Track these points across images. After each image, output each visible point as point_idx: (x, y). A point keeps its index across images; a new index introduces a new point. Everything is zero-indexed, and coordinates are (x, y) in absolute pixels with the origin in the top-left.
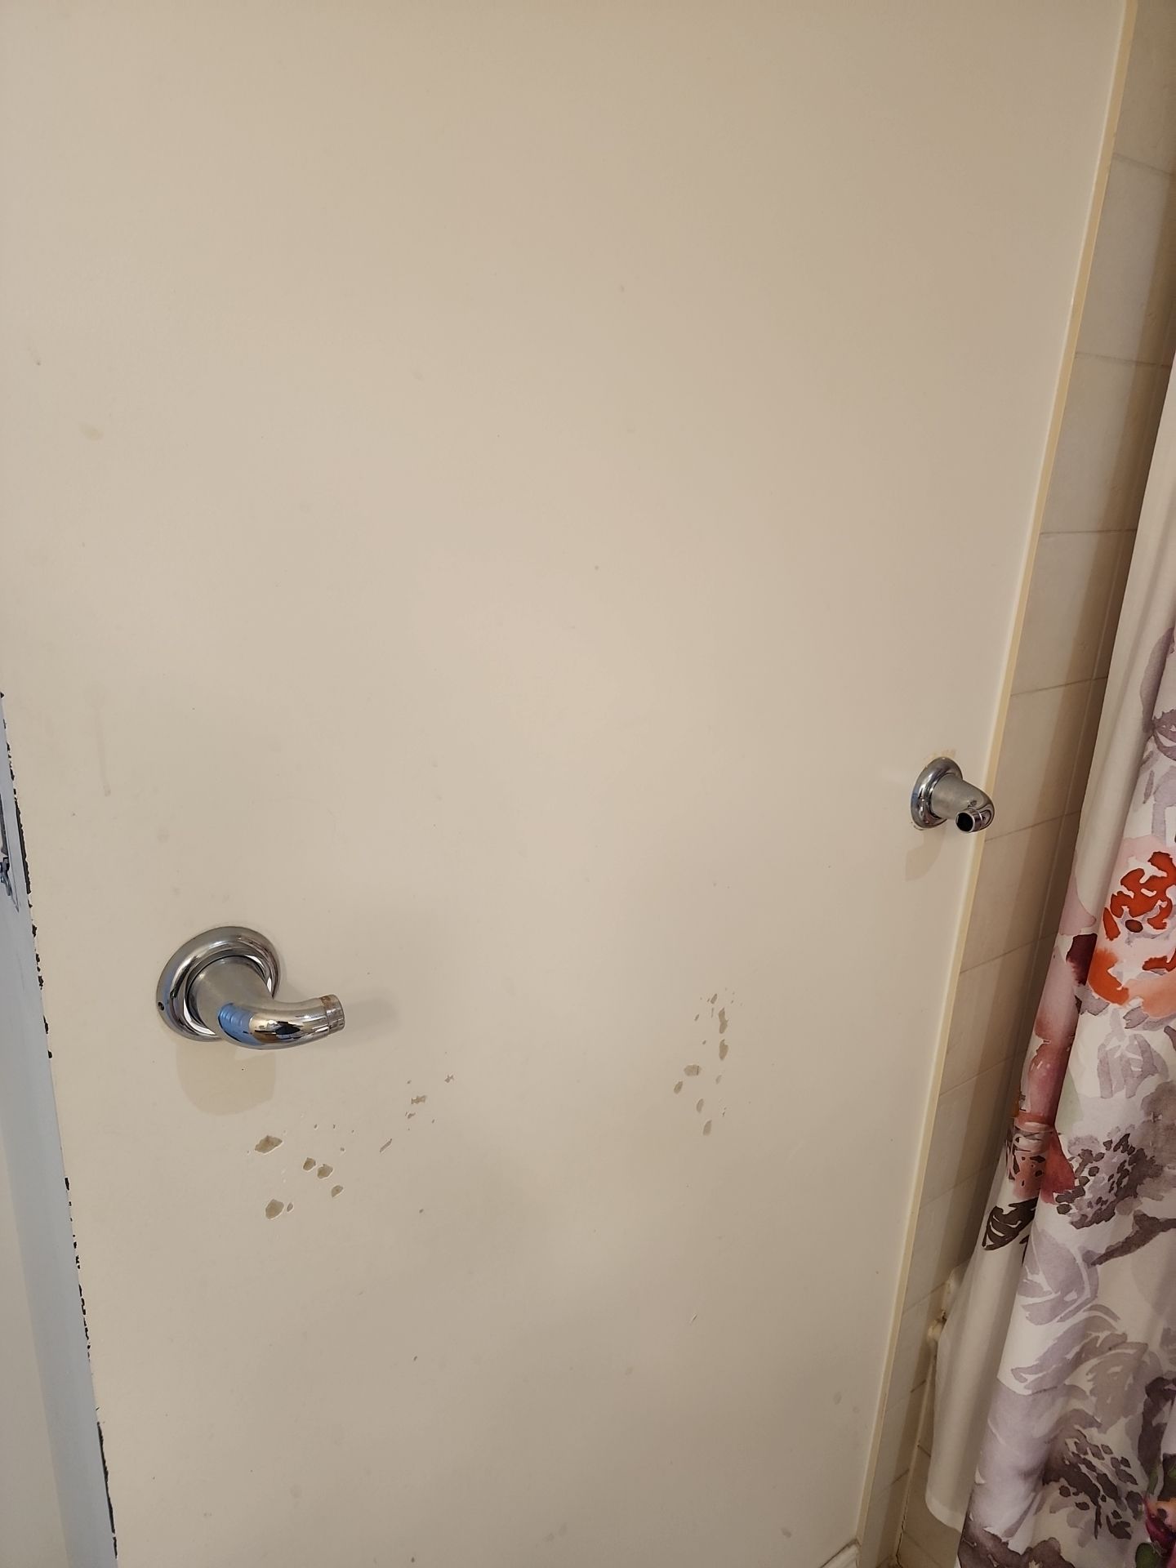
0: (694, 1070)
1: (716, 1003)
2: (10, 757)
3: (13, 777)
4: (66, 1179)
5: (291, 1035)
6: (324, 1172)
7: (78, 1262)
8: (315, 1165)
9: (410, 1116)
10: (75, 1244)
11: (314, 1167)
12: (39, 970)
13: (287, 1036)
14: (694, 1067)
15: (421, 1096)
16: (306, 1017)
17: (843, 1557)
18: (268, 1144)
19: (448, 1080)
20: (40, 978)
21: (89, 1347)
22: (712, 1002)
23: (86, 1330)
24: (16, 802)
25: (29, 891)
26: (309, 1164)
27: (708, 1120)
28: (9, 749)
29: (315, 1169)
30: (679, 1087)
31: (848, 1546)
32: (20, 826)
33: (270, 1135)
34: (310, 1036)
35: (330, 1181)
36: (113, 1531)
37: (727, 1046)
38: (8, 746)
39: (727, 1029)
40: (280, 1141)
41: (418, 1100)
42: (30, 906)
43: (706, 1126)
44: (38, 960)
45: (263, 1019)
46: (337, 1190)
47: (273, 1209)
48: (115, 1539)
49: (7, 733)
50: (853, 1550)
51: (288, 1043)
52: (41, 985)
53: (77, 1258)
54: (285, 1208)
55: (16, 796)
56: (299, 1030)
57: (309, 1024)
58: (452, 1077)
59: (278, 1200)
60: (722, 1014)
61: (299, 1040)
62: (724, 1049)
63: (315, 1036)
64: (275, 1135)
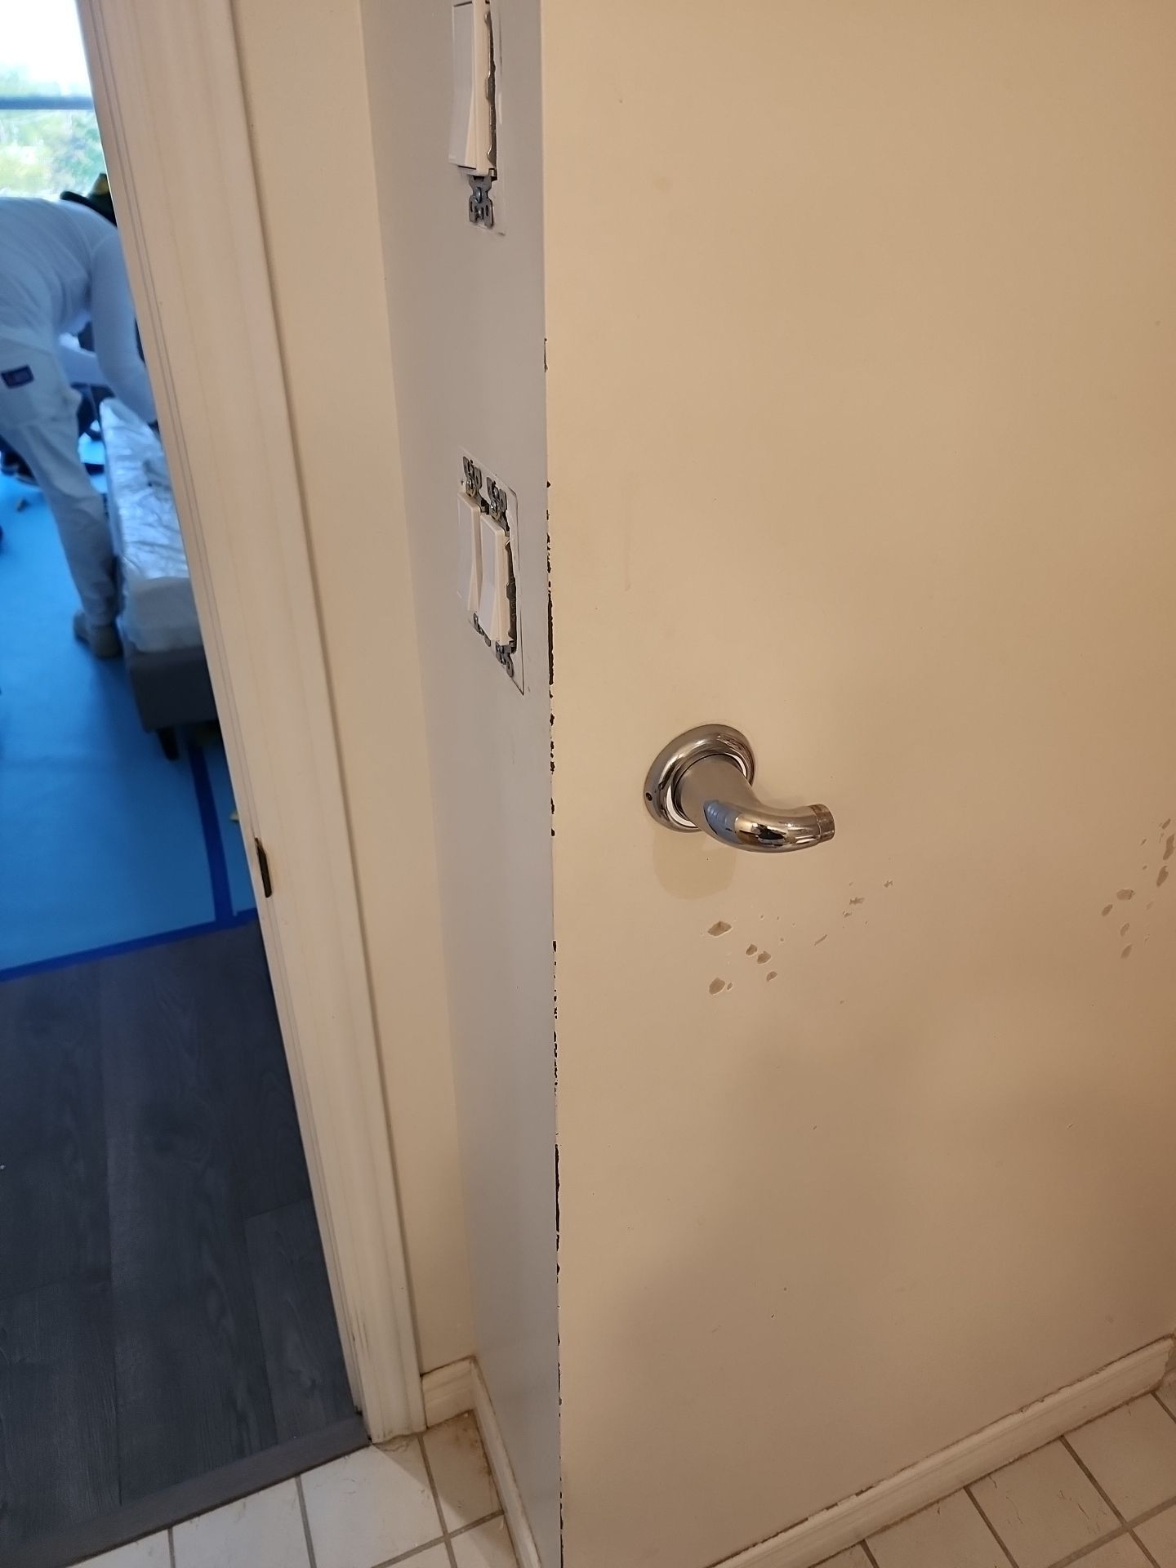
0: (1127, 895)
1: (1167, 828)
2: (549, 549)
3: (549, 570)
4: (554, 943)
5: (773, 841)
6: (763, 958)
7: (556, 1013)
8: (756, 950)
9: (847, 915)
10: (555, 998)
11: (756, 953)
12: (552, 756)
13: (767, 841)
14: (1127, 891)
15: (859, 897)
16: (789, 825)
17: (1157, 1347)
18: (719, 928)
19: (886, 885)
20: (552, 764)
21: (556, 1084)
22: (1164, 827)
23: (556, 1070)
24: (549, 595)
25: (551, 682)
26: (751, 950)
27: (1128, 945)
28: (548, 541)
29: (756, 954)
30: (1107, 910)
31: (1164, 1338)
32: (550, 618)
33: (723, 920)
34: (789, 846)
35: (767, 968)
36: (558, 1230)
37: (1167, 873)
38: (549, 537)
39: (1172, 856)
40: (729, 927)
41: (856, 901)
42: (551, 696)
43: (1126, 950)
44: (552, 747)
45: (748, 820)
46: (772, 975)
47: (716, 986)
48: (558, 1236)
49: (549, 525)
50: (1169, 1343)
51: (766, 848)
52: (552, 770)
53: (556, 1009)
54: (726, 986)
55: (550, 589)
56: (782, 837)
57: (793, 833)
58: (891, 882)
59: (721, 979)
60: (1170, 841)
61: (779, 848)
62: (1163, 875)
63: (796, 846)
64: (726, 921)
